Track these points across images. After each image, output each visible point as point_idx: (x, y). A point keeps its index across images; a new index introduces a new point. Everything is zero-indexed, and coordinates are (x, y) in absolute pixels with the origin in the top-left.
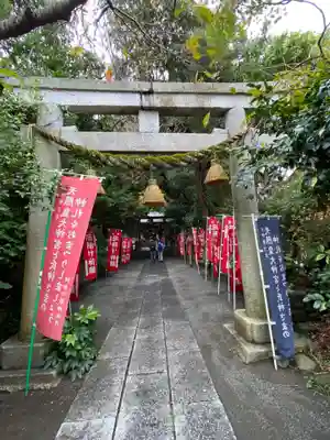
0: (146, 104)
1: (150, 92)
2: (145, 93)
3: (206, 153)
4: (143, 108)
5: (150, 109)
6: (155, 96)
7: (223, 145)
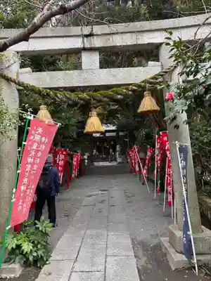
0: (87, 45)
1: (91, 35)
2: (87, 36)
3: (139, 86)
4: (84, 49)
5: (92, 49)
6: (95, 37)
7: (154, 78)
